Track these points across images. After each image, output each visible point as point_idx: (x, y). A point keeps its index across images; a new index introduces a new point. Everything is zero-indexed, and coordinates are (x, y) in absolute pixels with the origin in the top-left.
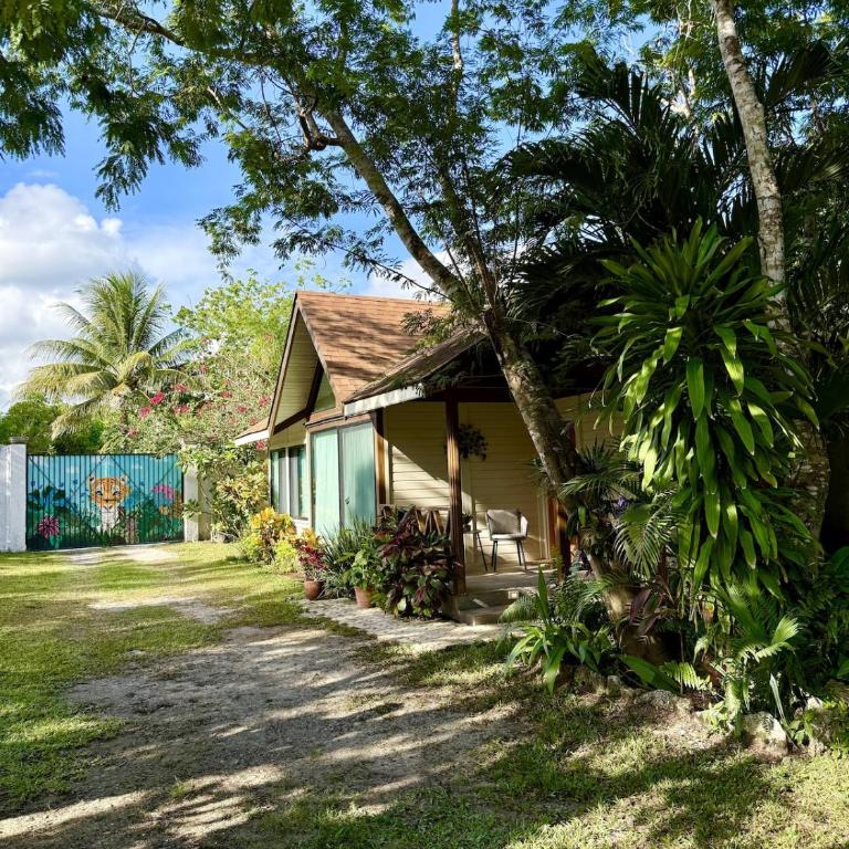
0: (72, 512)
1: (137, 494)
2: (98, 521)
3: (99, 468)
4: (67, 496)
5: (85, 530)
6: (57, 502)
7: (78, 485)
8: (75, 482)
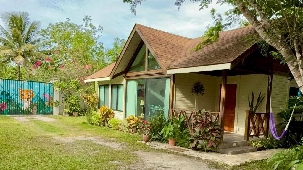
0: (13, 101)
1: (37, 96)
2: (22, 105)
3: (22, 86)
4: (11, 95)
5: (18, 108)
6: (7, 97)
7: (15, 92)
8: (14, 90)
